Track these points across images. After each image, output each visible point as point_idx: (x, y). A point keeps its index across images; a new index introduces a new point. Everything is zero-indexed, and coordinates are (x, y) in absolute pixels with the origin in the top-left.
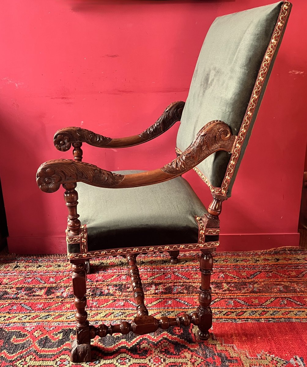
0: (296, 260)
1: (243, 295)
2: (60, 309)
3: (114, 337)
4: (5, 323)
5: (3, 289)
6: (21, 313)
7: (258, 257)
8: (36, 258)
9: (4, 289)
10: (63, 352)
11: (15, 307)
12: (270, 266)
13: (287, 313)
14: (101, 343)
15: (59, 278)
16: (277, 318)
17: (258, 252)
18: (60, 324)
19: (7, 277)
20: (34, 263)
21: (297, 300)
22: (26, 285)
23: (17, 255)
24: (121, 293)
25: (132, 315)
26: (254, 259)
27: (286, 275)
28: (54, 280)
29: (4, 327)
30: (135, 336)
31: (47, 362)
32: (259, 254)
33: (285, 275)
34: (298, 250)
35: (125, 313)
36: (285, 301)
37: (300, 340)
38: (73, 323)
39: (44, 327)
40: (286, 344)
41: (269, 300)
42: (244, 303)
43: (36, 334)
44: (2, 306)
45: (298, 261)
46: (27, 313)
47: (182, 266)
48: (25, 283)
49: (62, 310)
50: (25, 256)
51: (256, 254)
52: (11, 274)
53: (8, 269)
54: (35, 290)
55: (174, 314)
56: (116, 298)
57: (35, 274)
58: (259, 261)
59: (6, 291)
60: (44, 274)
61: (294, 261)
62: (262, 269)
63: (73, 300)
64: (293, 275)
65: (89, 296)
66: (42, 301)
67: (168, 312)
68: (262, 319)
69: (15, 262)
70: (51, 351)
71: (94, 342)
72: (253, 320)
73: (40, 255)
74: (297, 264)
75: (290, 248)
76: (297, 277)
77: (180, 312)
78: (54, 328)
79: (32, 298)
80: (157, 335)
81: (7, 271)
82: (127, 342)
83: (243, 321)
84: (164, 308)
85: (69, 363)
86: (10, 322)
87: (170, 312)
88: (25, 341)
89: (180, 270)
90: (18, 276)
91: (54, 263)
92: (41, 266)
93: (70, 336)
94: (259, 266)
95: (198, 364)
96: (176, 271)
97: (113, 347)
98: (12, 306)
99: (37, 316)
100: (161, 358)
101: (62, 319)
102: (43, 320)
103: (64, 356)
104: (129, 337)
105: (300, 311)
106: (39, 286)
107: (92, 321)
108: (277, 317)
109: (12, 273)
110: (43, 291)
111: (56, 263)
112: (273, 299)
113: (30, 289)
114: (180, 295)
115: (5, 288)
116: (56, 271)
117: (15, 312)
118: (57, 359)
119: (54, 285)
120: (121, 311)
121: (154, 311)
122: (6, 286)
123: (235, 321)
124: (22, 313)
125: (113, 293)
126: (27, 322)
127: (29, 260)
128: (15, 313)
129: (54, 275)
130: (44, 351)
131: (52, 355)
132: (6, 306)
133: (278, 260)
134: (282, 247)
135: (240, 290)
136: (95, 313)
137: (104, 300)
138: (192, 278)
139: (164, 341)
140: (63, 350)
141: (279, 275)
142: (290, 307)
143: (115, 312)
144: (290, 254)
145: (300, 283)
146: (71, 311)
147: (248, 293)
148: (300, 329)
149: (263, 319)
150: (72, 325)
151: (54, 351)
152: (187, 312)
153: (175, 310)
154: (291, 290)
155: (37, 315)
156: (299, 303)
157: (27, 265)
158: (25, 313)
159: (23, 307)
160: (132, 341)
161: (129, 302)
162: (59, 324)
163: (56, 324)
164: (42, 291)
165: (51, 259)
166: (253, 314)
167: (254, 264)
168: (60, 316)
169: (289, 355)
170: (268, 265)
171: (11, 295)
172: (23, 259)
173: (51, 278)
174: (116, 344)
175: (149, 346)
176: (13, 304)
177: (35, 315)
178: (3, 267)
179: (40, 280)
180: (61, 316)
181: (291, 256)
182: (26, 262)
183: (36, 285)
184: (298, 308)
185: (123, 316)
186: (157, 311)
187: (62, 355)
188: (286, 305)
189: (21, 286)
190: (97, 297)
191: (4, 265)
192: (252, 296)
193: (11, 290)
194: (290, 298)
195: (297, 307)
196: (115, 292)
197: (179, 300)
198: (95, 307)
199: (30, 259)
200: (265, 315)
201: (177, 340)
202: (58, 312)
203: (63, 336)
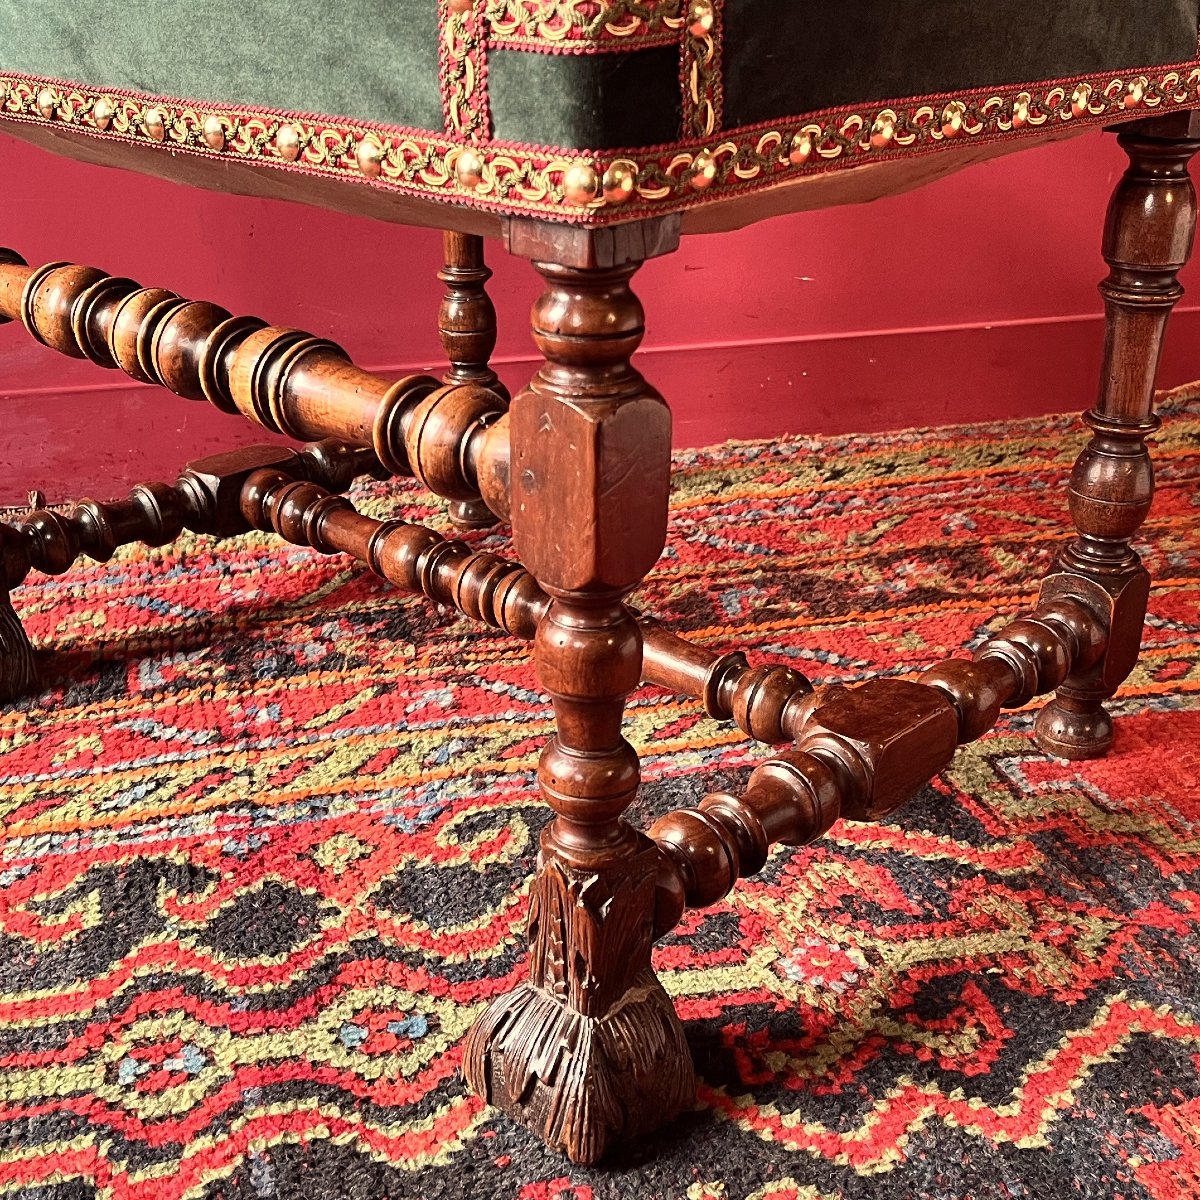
2: (38, 766)
3: (473, 867)
10: (145, 999)
14: (394, 911)
18: (60, 845)
25: (537, 747)
31: (34, 1076)
35: (486, 740)
38: (152, 827)
47: (713, 504)
49: (49, 768)
56: (389, 677)
63: (108, 710)
65: (214, 685)
70: (46, 1007)
71: (345, 913)
78: (26, 870)
85: (210, 1062)
93: (161, 901)
95: (1100, 950)
97: (492, 925)
100: (844, 946)
101: (71, 817)
103: (157, 1023)
107: (282, 804)
114: (775, 625)
118: (105, 1049)
120: (457, 733)
121: (662, 712)
125: (361, 654)
131: (59, 1027)
136: (286, 762)
137: (315, 690)
138: (801, 548)
140: (135, 987)
143: (415, 742)
146: (112, 767)
150: (151, 839)
151: (77, 1001)
161: (484, 686)
162: (52, 847)
163: (32, 849)
168: (54, 800)
174: (504, 902)
180: (57, 802)
185: (480, 754)
186: (680, 713)
187: (138, 1017)
190: (264, 681)
192: (1181, 589)
196: (376, 648)
197: (783, 647)
198: (274, 729)
201: (886, 844)
202: (24, 785)
203: (109, 906)
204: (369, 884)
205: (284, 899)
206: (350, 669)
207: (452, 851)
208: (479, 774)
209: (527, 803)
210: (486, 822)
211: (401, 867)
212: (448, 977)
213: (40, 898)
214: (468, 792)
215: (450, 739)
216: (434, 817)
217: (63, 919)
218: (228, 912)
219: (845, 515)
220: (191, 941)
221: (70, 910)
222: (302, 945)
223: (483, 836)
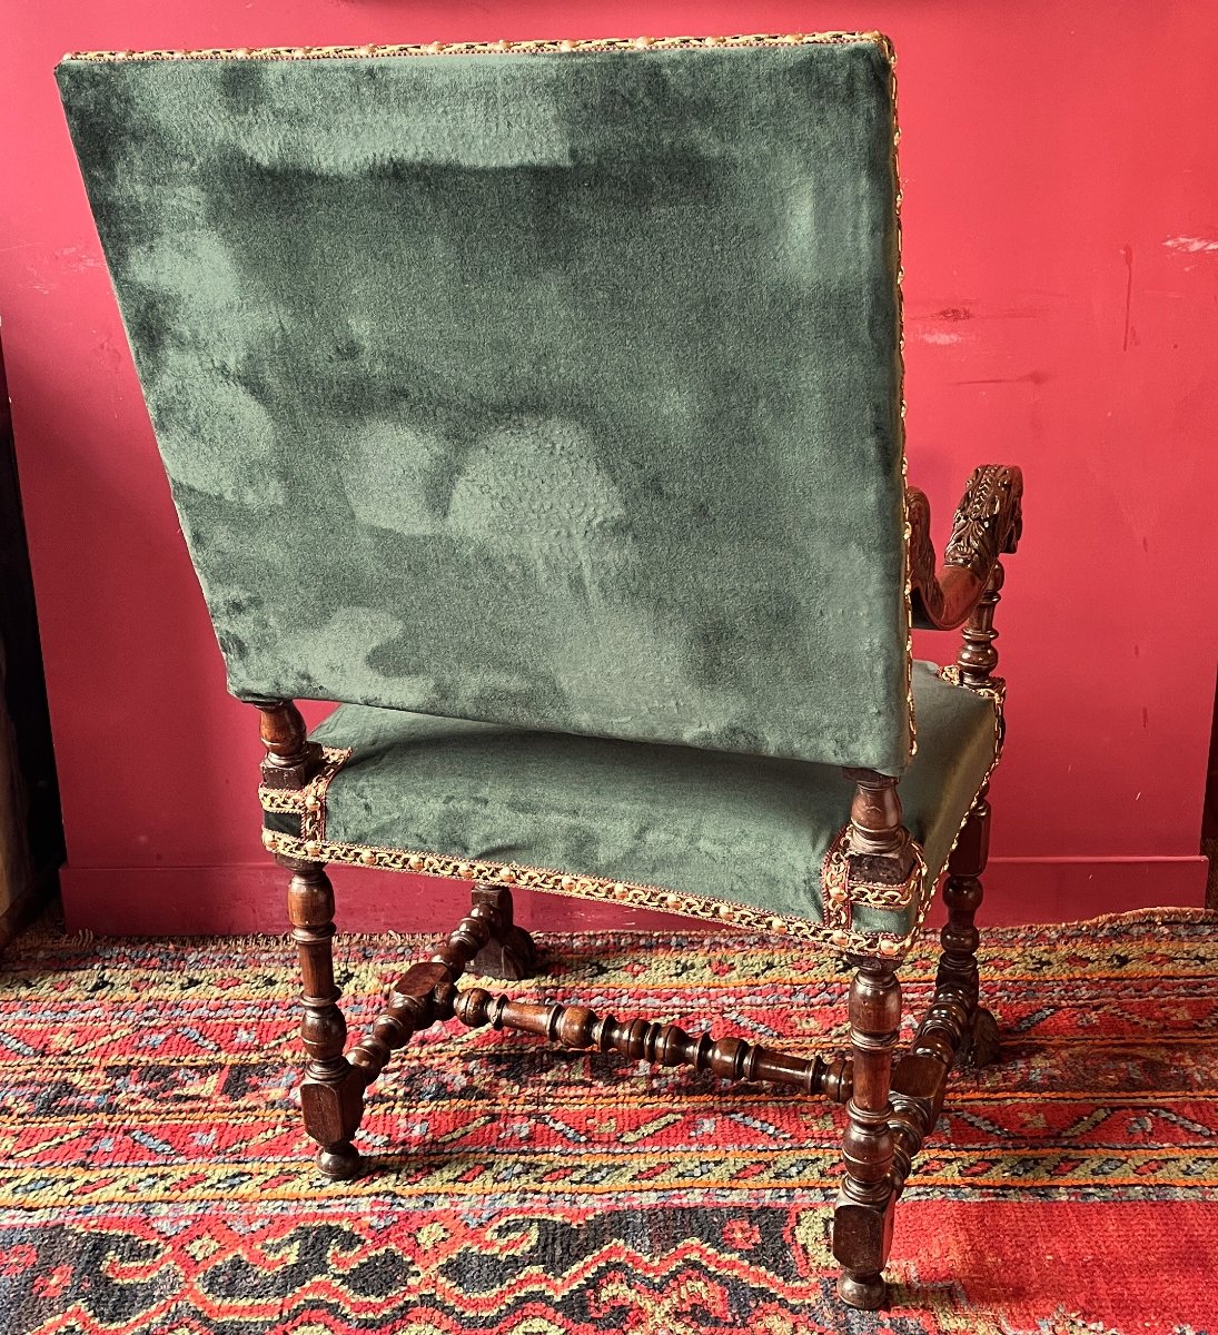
0: (1193, 963)
1: (987, 1099)
2: (284, 1152)
3: (499, 1257)
4: (72, 1207)
5: (55, 1073)
6: (133, 1166)
7: (1045, 951)
8: (177, 950)
9: (59, 1073)
10: (305, 1316)
11: (107, 1145)
12: (1093, 984)
13: (1154, 1166)
14: (449, 1278)
15: (275, 1030)
16: (1116, 1187)
17: (1047, 929)
18: (287, 1208)
19: (66, 1025)
20: (171, 970)
21: (1194, 1118)
22: (144, 1059)
23: (96, 937)
24: (517, 1087)
25: (566, 1176)
26: (1032, 958)
27: (1156, 1020)
28: (253, 1037)
29: (71, 1218)
30: (577, 1256)
32: (1049, 939)
33: (1148, 1019)
34: (1202, 923)
35: (538, 1166)
36: (1149, 1120)
37: (1199, 1266)
38: (337, 1202)
39: (224, 1222)
40: (1147, 1283)
41: (1086, 1118)
42: (990, 1128)
43: (194, 1248)
44: (57, 1140)
45: (1202, 966)
46: (158, 1166)
47: (752, 985)
48: (141, 1050)
49: (290, 1153)
50: (131, 944)
51: (1041, 936)
52: (82, 1015)
53: (67, 994)
54: (180, 1077)
55: (724, 1170)
56: (497, 1109)
57: (177, 1013)
58: (1049, 963)
59: (66, 1080)
60: (212, 1014)
61: (1185, 966)
62: (1063, 998)
64: (1180, 1022)
65: (395, 1102)
66: (210, 1118)
67: (701, 1163)
68: (1058, 1187)
69: (96, 967)
70: (258, 1310)
71: (422, 1276)
72: (1023, 1195)
73: (191, 937)
74: (1195, 977)
75: (1170, 914)
76: (1196, 1027)
77: (747, 1163)
78: (266, 1223)
79: (171, 1109)
80: (663, 1250)
81: (64, 1004)
82: (550, 1276)
83: (989, 1194)
84: (685, 1149)
86: (94, 1201)
87: (707, 1162)
88: (156, 1274)
89: (747, 1000)
90: (108, 1022)
91: (250, 969)
92: (198, 982)
93: (329, 1254)
94: (1050, 984)
96: (730, 1006)
97: (496, 1296)
98: (96, 1139)
99: (197, 1179)
101: (296, 1190)
102: (219, 1191)
103: (311, 1329)
104: (557, 1258)
105: (1204, 1160)
106: (195, 1061)
107: (410, 1196)
108: (1118, 1182)
109: (84, 1009)
110: (213, 1081)
111: (256, 969)
112: (1102, 1114)
113: (163, 1072)
115: (63, 1070)
116: (259, 1001)
117: (108, 1163)
119: (255, 1058)
120: (522, 1158)
121: (649, 1159)
122: (66, 1059)
123: (956, 1194)
124: (138, 1166)
125: (486, 1088)
126: (161, 1201)
127: (150, 959)
128: (110, 1167)
129: (252, 1020)
130: (233, 1309)
132: (71, 1139)
133: (1124, 961)
134: (1141, 911)
135: (977, 1078)
136: (420, 1167)
137: (452, 1113)
138: (795, 1032)
139: (691, 1271)
140: (304, 1305)
141: (1128, 1020)
142: (1165, 1145)
143: (497, 1161)
144: (1172, 939)
145: (1207, 1053)
147: (1007, 1090)
148: (1200, 1225)
149: (1061, 1190)
150: (334, 1210)
151: (273, 1309)
152: (775, 1163)
153: (728, 1155)
154: (1171, 1077)
155: (196, 1174)
156: (1198, 1128)
157: (141, 980)
158: (146, 1166)
159: (137, 1144)
160: (565, 1274)
161: (551, 1124)
162: (282, 1209)
163: (271, 1209)
164: (209, 1079)
165: (237, 953)
166: (1026, 1171)
167: (1031, 978)
168: (287, 1176)
169: (1156, 1324)
170: (1086, 980)
171: (87, 1095)
172: (125, 956)
173: (241, 1030)
174: (508, 1282)
175: (634, 1291)
176: (99, 1130)
177: (187, 1172)
178: (47, 985)
179: (197, 1036)
180: (290, 1177)
181: (1174, 945)
182: (138, 966)
183: (182, 1058)
184: (1196, 1147)
185: (531, 1176)
186: (659, 1161)
187: (301, 1324)
188: (1151, 1134)
189: (124, 1061)
190: (423, 1103)
191: (50, 978)
192: (1023, 1101)
193: (86, 1076)
194: (1169, 1111)
195: (1191, 1144)
196: (497, 1085)
197: (744, 1117)
198: (419, 1141)
199: (152, 956)
200: (1070, 1174)
201: (736, 1272)
202: (275, 1163)
203: (304, 1252)
204: (441, 1258)
205: (393, 1262)
206: (476, 1100)
207: (491, 1244)
208: (525, 1192)
209: (544, 1217)
210: (517, 1226)
211: (461, 1250)
212: (463, 1324)
213: (269, 1241)
214: (514, 1204)
215: (516, 1162)
216: (490, 1218)
217: (279, 1256)
218: (362, 1265)
219: (835, 1006)
220: (339, 1281)
221: (282, 1252)
222: (394, 1293)
223: (512, 1236)
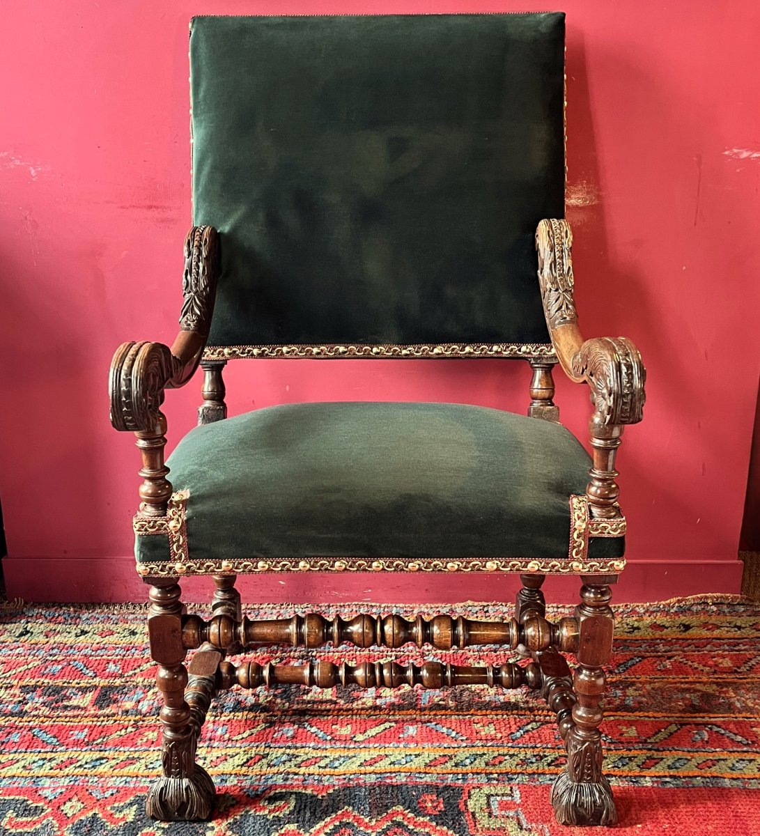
0: (733, 630)
2: (131, 744)
6: (31, 752)
7: (636, 620)
8: (75, 611)
11: (15, 738)
12: (667, 643)
13: (710, 764)
15: (133, 664)
16: (685, 777)
17: (638, 606)
18: (129, 782)
20: (70, 624)
21: (736, 732)
22: (46, 681)
23: (26, 603)
25: (316, 763)
27: (708, 666)
28: (118, 668)
30: (320, 817)
32: (638, 613)
34: (737, 604)
36: (706, 733)
39: (87, 790)
41: (663, 730)
43: (67, 808)
45: (739, 632)
46: (47, 752)
48: (45, 676)
49: (135, 745)
50: (46, 607)
51: (632, 610)
52: (9, 652)
53: (2, 639)
54: (68, 694)
55: (421, 760)
56: (274, 719)
57: (71, 652)
58: (639, 628)
60: (93, 653)
61: (727, 631)
62: (647, 651)
64: (725, 668)
66: (85, 721)
68: (645, 777)
69: (22, 622)
72: (622, 781)
73: (86, 604)
74: (735, 639)
75: (718, 598)
76: (736, 671)
77: (437, 756)
79: (60, 714)
80: (378, 814)
82: (301, 831)
84: (396, 745)
86: (2, 775)
88: (39, 826)
90: (26, 657)
91: (120, 625)
92: (86, 633)
94: (639, 641)
98: (9, 733)
99: (71, 761)
102: (86, 770)
104: (307, 820)
105: (743, 760)
106: (79, 684)
108: (685, 774)
109: (12, 648)
110: (90, 696)
111: (125, 625)
112: (673, 728)
113: (57, 690)
114: (438, 713)
116: (125, 645)
117: (15, 750)
119: (118, 682)
120: (288, 751)
121: (372, 752)
124: (34, 752)
125: (267, 705)
126: (46, 776)
127: (58, 617)
129: (119, 657)
133: (687, 627)
134: (698, 596)
139: (397, 829)
141: (690, 666)
142: (717, 750)
143: (271, 753)
144: (718, 614)
145: (743, 689)
147: (611, 710)
149: (647, 779)
152: (456, 756)
153: (424, 750)
154: (721, 704)
155: (71, 758)
156: (739, 738)
157: (51, 630)
158: (40, 752)
159: (35, 737)
160: (312, 831)
163: (119, 782)
164: (87, 695)
165: (114, 614)
166: (624, 765)
167: (627, 638)
168: (131, 761)
170: (662, 639)
171: (7, 705)
172: (41, 615)
173: (111, 663)
176: (11, 728)
177: (66, 757)
179: (82, 667)
181: (721, 617)
182: (50, 622)
183: (71, 681)
184: (738, 752)
185: (292, 763)
186: (378, 753)
188: (707, 742)
189: (33, 682)
192: (621, 718)
194: (719, 727)
195: (735, 749)
196: (274, 703)
197: (436, 725)
200: (653, 768)
206: (260, 712)
208: (288, 773)
209: (300, 791)
210: (282, 797)
213: (116, 805)
214: (280, 782)
215: (284, 754)
216: (264, 791)
217: (122, 815)
221: (124, 812)
223: (278, 803)
